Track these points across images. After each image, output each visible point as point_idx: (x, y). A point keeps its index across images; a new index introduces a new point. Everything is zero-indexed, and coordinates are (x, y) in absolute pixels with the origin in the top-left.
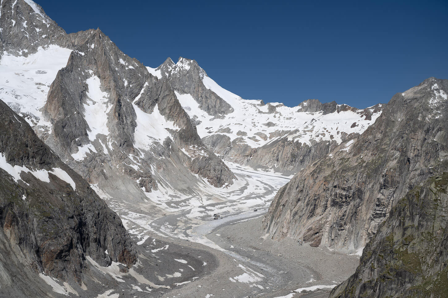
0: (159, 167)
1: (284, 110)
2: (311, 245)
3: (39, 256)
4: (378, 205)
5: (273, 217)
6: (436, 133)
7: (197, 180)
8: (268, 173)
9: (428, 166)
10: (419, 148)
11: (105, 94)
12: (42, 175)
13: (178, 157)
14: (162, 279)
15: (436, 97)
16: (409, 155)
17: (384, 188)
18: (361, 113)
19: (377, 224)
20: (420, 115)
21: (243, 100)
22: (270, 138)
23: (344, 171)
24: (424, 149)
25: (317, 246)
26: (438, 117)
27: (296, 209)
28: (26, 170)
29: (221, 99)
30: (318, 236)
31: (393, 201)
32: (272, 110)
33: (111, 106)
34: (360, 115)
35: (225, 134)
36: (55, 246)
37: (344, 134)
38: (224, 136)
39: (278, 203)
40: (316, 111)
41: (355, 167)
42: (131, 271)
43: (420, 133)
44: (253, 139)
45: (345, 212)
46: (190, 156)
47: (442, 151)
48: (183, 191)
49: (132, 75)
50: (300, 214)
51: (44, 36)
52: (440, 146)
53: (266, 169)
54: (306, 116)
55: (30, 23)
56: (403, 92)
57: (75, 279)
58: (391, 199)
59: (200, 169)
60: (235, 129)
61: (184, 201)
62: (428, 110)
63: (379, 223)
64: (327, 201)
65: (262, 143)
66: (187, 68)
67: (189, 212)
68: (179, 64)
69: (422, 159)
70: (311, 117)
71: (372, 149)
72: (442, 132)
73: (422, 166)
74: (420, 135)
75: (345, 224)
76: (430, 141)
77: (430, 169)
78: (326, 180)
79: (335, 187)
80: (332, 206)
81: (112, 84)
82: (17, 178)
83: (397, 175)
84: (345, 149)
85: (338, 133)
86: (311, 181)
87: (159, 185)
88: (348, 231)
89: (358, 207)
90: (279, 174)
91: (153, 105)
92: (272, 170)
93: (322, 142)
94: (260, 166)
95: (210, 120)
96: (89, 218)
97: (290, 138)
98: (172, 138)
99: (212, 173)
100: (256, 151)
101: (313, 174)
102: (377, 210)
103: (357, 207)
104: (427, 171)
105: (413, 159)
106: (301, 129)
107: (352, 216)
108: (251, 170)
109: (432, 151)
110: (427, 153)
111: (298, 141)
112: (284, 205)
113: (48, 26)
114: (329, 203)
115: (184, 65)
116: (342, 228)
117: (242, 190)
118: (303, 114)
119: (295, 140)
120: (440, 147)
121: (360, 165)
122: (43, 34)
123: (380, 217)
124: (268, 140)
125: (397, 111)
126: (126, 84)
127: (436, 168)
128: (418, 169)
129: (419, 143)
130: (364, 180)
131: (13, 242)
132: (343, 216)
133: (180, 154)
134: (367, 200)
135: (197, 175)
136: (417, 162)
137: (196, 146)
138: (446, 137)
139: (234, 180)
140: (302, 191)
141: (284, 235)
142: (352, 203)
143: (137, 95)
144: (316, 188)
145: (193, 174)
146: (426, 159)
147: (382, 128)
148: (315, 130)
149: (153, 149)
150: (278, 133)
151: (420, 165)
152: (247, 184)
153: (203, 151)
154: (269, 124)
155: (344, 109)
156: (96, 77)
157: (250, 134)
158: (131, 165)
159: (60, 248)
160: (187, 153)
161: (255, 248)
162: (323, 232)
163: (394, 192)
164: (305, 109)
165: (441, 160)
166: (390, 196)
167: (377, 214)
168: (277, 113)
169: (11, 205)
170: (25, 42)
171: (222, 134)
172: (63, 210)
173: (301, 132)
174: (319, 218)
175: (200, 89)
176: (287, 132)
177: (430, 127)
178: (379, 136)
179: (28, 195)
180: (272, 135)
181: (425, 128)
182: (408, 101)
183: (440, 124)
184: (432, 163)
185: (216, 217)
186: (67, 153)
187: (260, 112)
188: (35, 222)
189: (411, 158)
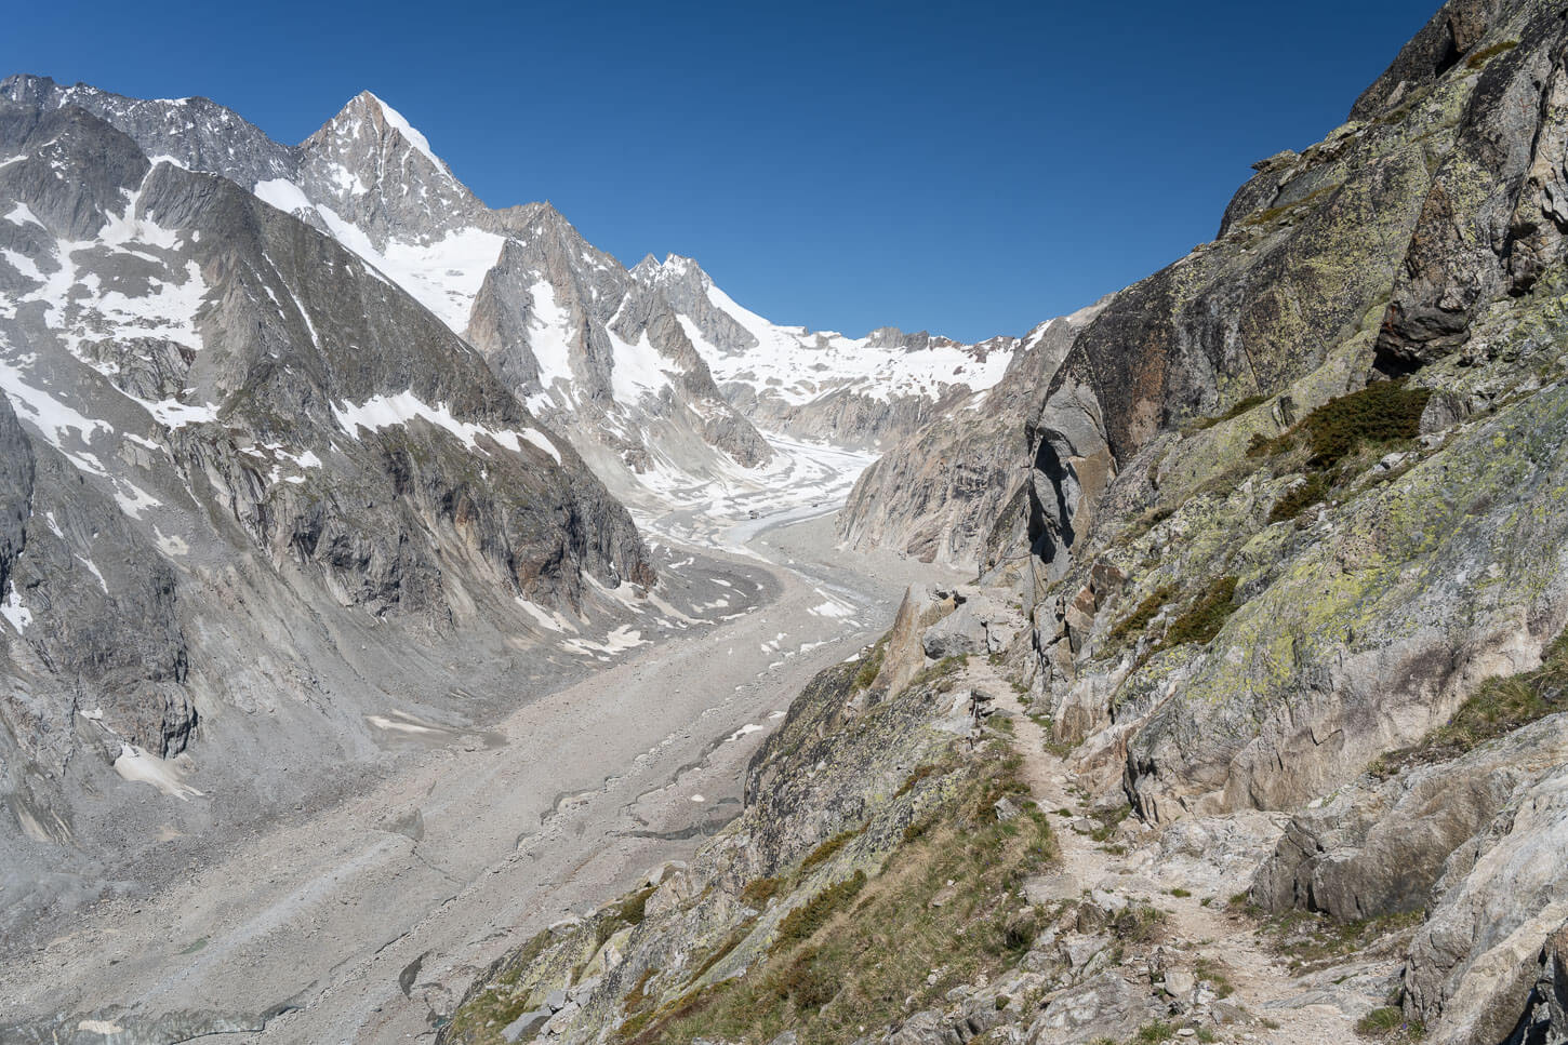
0: (654, 433)
1: (842, 344)
2: (921, 560)
3: (513, 570)
5: (854, 515)
7: (716, 456)
8: (820, 447)
11: (563, 311)
12: (507, 439)
13: (684, 418)
14: (699, 610)
18: (969, 351)
21: (774, 327)
22: (821, 389)
23: (974, 440)
25: (930, 561)
27: (893, 503)
28: (483, 431)
29: (738, 325)
30: (932, 546)
32: (822, 343)
33: (572, 332)
34: (966, 355)
35: (747, 381)
36: (539, 553)
37: (943, 385)
38: (745, 385)
39: (863, 492)
40: (895, 346)
41: (992, 436)
42: (652, 597)
44: (793, 390)
45: (977, 507)
46: (702, 417)
48: (694, 473)
49: (604, 280)
50: (901, 510)
51: (455, 213)
53: (815, 439)
54: (879, 355)
55: (432, 190)
56: (1068, 315)
57: (570, 607)
59: (719, 438)
60: (763, 375)
61: (699, 489)
64: (946, 490)
65: (808, 398)
66: (682, 271)
67: (709, 506)
68: (667, 264)
70: (889, 356)
71: (1018, 407)
78: (943, 455)
79: (960, 467)
80: (954, 497)
81: (574, 294)
82: (470, 444)
84: (972, 407)
85: (933, 382)
86: (919, 458)
87: (656, 462)
90: (838, 449)
91: (639, 330)
92: (827, 442)
93: (907, 397)
94: (805, 436)
95: (721, 359)
96: (585, 510)
97: (855, 391)
98: (672, 386)
99: (739, 445)
100: (798, 410)
101: (921, 446)
106: (872, 377)
108: (792, 441)
111: (867, 396)
112: (873, 496)
113: (462, 196)
114: (949, 492)
115: (676, 266)
117: (788, 472)
118: (873, 351)
119: (863, 395)
121: (1000, 432)
122: (453, 209)
124: (818, 393)
126: (595, 295)
130: (1008, 455)
131: (472, 547)
132: (974, 513)
133: (687, 413)
135: (714, 448)
137: (712, 400)
139: (772, 456)
140: (903, 473)
141: (874, 544)
142: (987, 493)
143: (612, 315)
144: (927, 468)
145: (708, 446)
147: (1036, 373)
148: (895, 377)
149: (644, 404)
150: (833, 382)
152: (794, 464)
153: (723, 409)
154: (819, 367)
155: (941, 343)
156: (546, 283)
157: (788, 383)
158: (611, 430)
159: (546, 556)
160: (697, 412)
161: (827, 564)
162: (939, 539)
164: (877, 343)
168: (830, 348)
169: (464, 486)
170: (424, 223)
171: (741, 382)
172: (546, 497)
173: (872, 381)
174: (932, 516)
175: (704, 307)
176: (848, 381)
178: (1030, 386)
179: (490, 470)
180: (824, 385)
185: (754, 515)
187: (802, 347)
188: (504, 515)
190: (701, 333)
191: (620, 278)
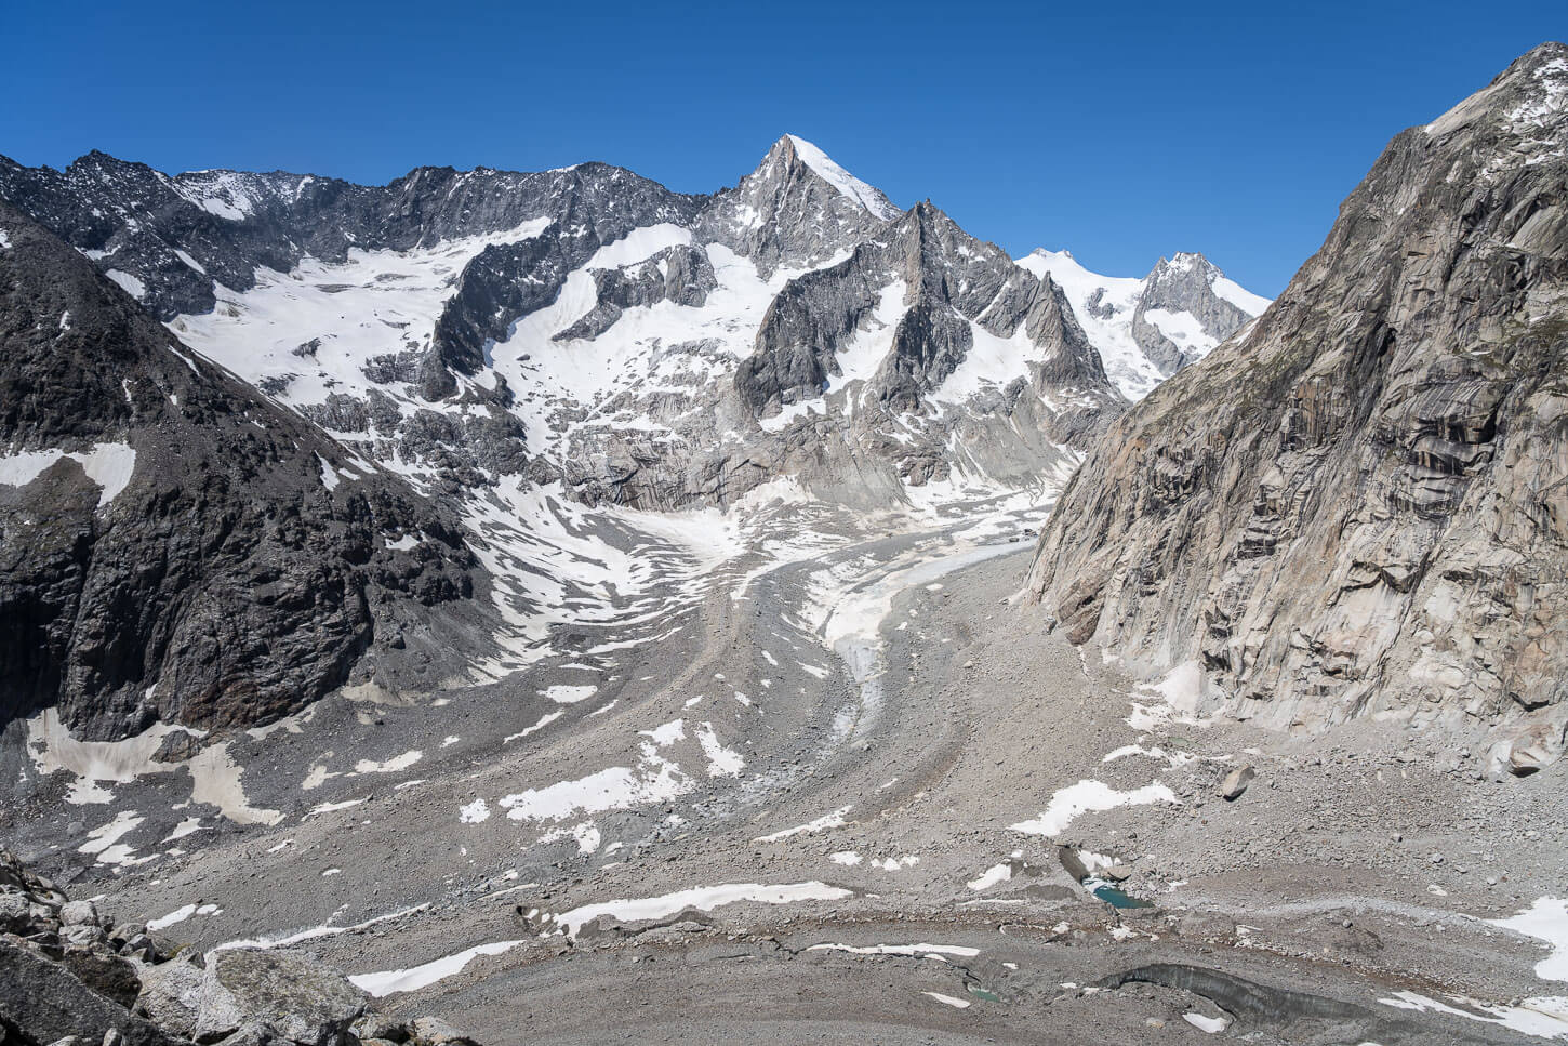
0: (971, 435)
2: (1069, 636)
4: (1259, 511)
6: (1522, 219)
7: (1060, 457)
9: (1468, 349)
10: (1438, 282)
13: (1030, 411)
15: (1548, 99)
16: (1392, 319)
17: (1293, 449)
19: (1239, 580)
20: (1457, 164)
24: (1456, 283)
25: (1084, 642)
26: (1541, 158)
29: (1241, 312)
30: (1091, 611)
31: (1307, 493)
41: (1224, 386)
42: (208, 756)
43: (1442, 228)
45: (1167, 533)
46: (1055, 410)
47: (1543, 285)
48: (1008, 480)
49: (979, 272)
50: (1079, 537)
51: (849, 231)
52: (1531, 265)
56: (1429, 122)
58: (1302, 489)
59: (1072, 434)
61: (994, 501)
62: (1493, 141)
63: (1244, 577)
64: (1136, 500)
67: (972, 526)
68: (1173, 263)
69: (1442, 328)
71: (1290, 321)
72: (1551, 211)
73: (1439, 350)
74: (1443, 235)
75: (1161, 575)
76: (1488, 251)
77: (1470, 361)
78: (1146, 434)
79: (1160, 453)
80: (1146, 513)
83: (1334, 397)
86: (1116, 441)
87: (954, 470)
88: (1163, 599)
89: (1198, 519)
91: (1016, 322)
98: (1029, 379)
101: (1124, 420)
102: (1251, 530)
103: (1193, 517)
104: (1457, 369)
105: (1408, 331)
107: (1179, 549)
109: (1490, 289)
110: (1464, 301)
115: (1183, 264)
116: (1151, 588)
120: (1532, 267)
121: (1242, 377)
122: (849, 227)
123: (1256, 554)
125: (1399, 183)
127: (1498, 355)
128: (1421, 364)
129: (1438, 265)
130: (1226, 423)
132: (1161, 546)
133: (1037, 407)
134: (1230, 495)
135: (1062, 448)
136: (1421, 340)
137: (1074, 390)
142: (1186, 506)
143: (984, 308)
144: (1119, 461)
145: (1053, 445)
146: (1459, 324)
147: (1332, 249)
149: (974, 402)
151: (1433, 350)
153: (1087, 399)
156: (902, 283)
158: (895, 435)
160: (1050, 405)
162: (1105, 596)
163: (1322, 459)
165: (1533, 320)
166: (1300, 477)
167: (1247, 543)
174: (1110, 551)
175: (1206, 299)
177: (1490, 198)
181: (1469, 206)
182: (1440, 143)
183: (1542, 181)
184: (1489, 333)
186: (749, 419)
189: (1400, 330)
190: (1201, 327)
191: (1000, 267)
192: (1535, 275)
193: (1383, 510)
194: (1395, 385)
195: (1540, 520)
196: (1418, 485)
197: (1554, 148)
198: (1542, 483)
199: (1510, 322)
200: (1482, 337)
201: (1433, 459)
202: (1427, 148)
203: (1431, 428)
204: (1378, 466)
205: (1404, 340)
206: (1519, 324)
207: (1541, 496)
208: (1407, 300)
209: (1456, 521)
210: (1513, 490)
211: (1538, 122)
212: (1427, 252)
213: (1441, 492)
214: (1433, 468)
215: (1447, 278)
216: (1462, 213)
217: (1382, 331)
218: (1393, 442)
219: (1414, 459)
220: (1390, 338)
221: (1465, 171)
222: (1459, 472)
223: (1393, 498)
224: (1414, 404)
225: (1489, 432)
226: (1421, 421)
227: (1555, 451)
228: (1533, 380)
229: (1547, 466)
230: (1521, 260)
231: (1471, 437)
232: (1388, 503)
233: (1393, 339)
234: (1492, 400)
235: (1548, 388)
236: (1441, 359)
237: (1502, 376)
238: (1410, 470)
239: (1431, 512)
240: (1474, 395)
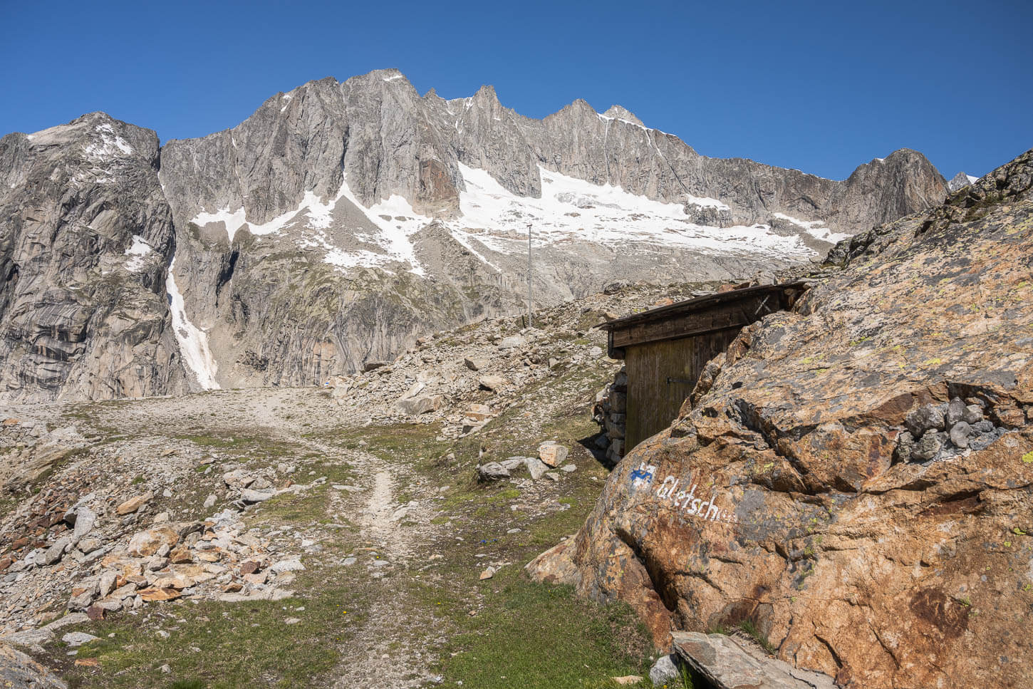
6: (96, 213)
9: (68, 285)
10: (47, 241)
15: (105, 146)
16: (16, 258)
20: (57, 170)
24: (59, 244)
26: (104, 180)
43: (50, 207)
47: (108, 254)
52: (101, 241)
62: (78, 162)
69: (51, 269)
72: (111, 212)
73: (50, 283)
74: (50, 212)
76: (77, 228)
77: (69, 293)
104: (62, 296)
105: (28, 268)
109: (79, 251)
110: (64, 255)
120: (102, 243)
125: (11, 167)
127: (86, 291)
128: (38, 290)
129: (47, 231)
136: (37, 275)
138: (121, 223)
146: (61, 269)
151: (45, 282)
165: (104, 273)
177: (78, 196)
181: (66, 198)
182: (39, 149)
183: (106, 194)
184: (79, 277)
189: (22, 266)
192: (104, 247)
193: (15, 382)
194: (20, 301)
195: (116, 389)
196: (39, 367)
197: (111, 176)
198: (116, 367)
199: (91, 272)
200: (75, 279)
201: (48, 351)
202: (31, 150)
203: (47, 331)
204: (11, 354)
205: (25, 273)
206: (96, 274)
207: (116, 375)
208: (27, 248)
209: (65, 389)
210: (100, 371)
211: (100, 158)
212: (39, 220)
213: (55, 371)
214: (48, 356)
215: (53, 239)
216: (62, 201)
217: (9, 265)
218: (20, 338)
219: (35, 350)
220: (15, 270)
221: (63, 176)
222: (65, 359)
223: (22, 375)
224: (35, 315)
225: (82, 337)
226: (40, 327)
227: (122, 350)
228: (107, 308)
229: (118, 358)
230: (96, 237)
231: (73, 338)
232: (19, 378)
233: (17, 271)
234: (84, 317)
235: (117, 314)
236: (51, 289)
237: (89, 304)
238: (33, 357)
239: (49, 384)
240: (74, 313)
